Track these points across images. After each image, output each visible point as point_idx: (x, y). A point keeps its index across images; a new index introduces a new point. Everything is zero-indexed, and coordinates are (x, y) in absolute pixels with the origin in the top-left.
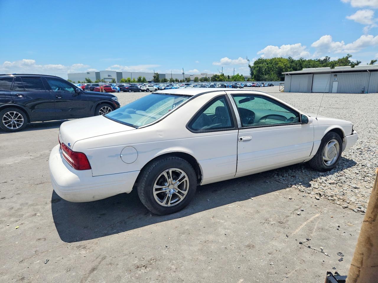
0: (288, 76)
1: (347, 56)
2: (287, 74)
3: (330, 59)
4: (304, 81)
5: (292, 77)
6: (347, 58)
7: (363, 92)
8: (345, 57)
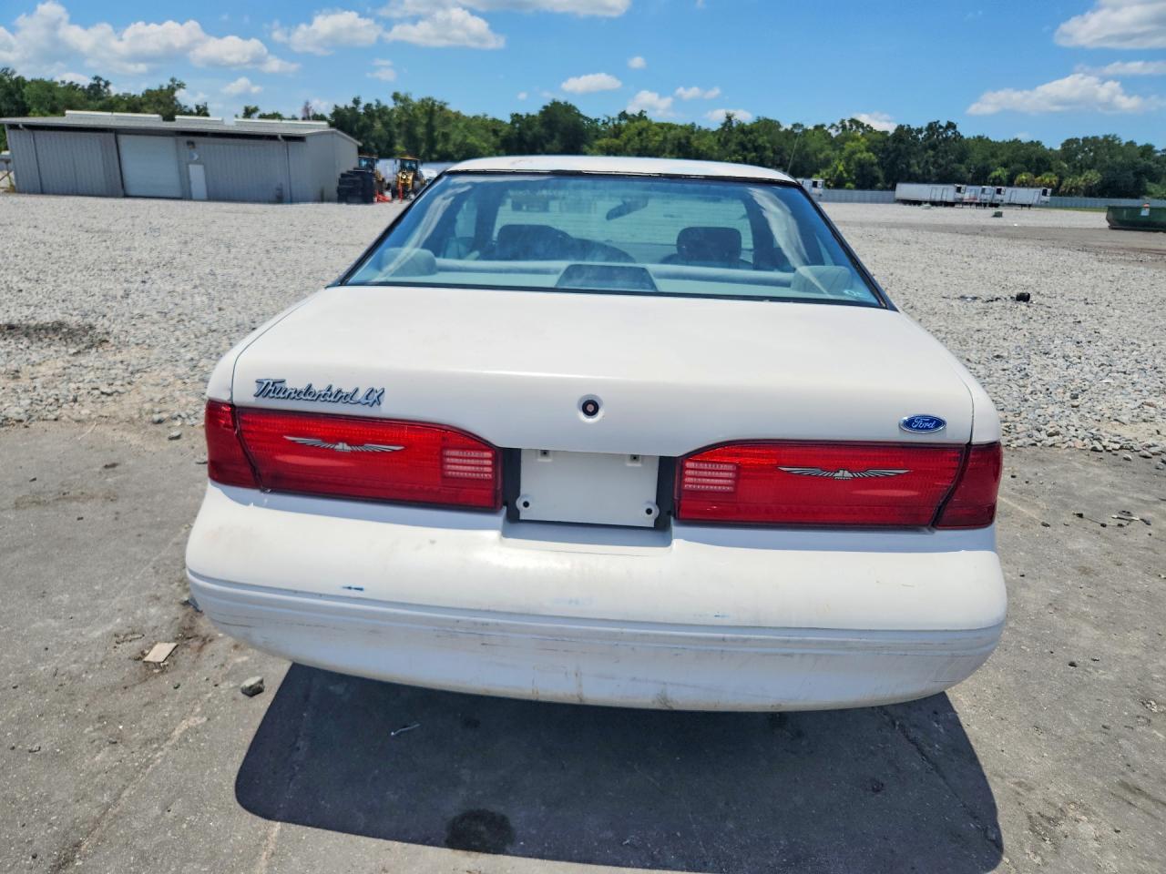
0: (17, 132)
1: (171, 83)
2: (14, 127)
3: (111, 87)
4: (90, 156)
5: (37, 141)
6: (172, 90)
7: (280, 199)
8: (165, 87)
